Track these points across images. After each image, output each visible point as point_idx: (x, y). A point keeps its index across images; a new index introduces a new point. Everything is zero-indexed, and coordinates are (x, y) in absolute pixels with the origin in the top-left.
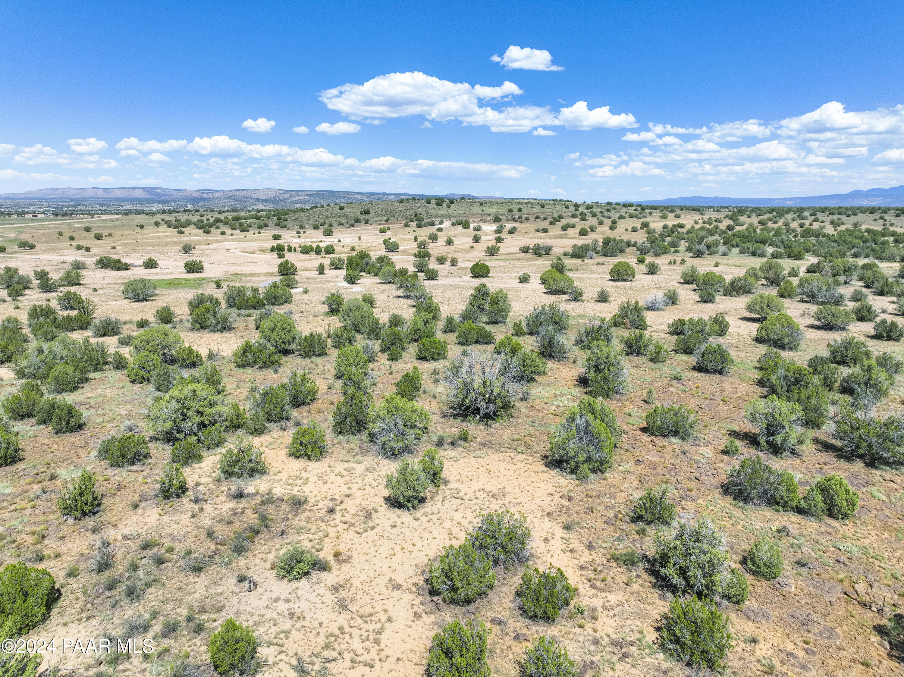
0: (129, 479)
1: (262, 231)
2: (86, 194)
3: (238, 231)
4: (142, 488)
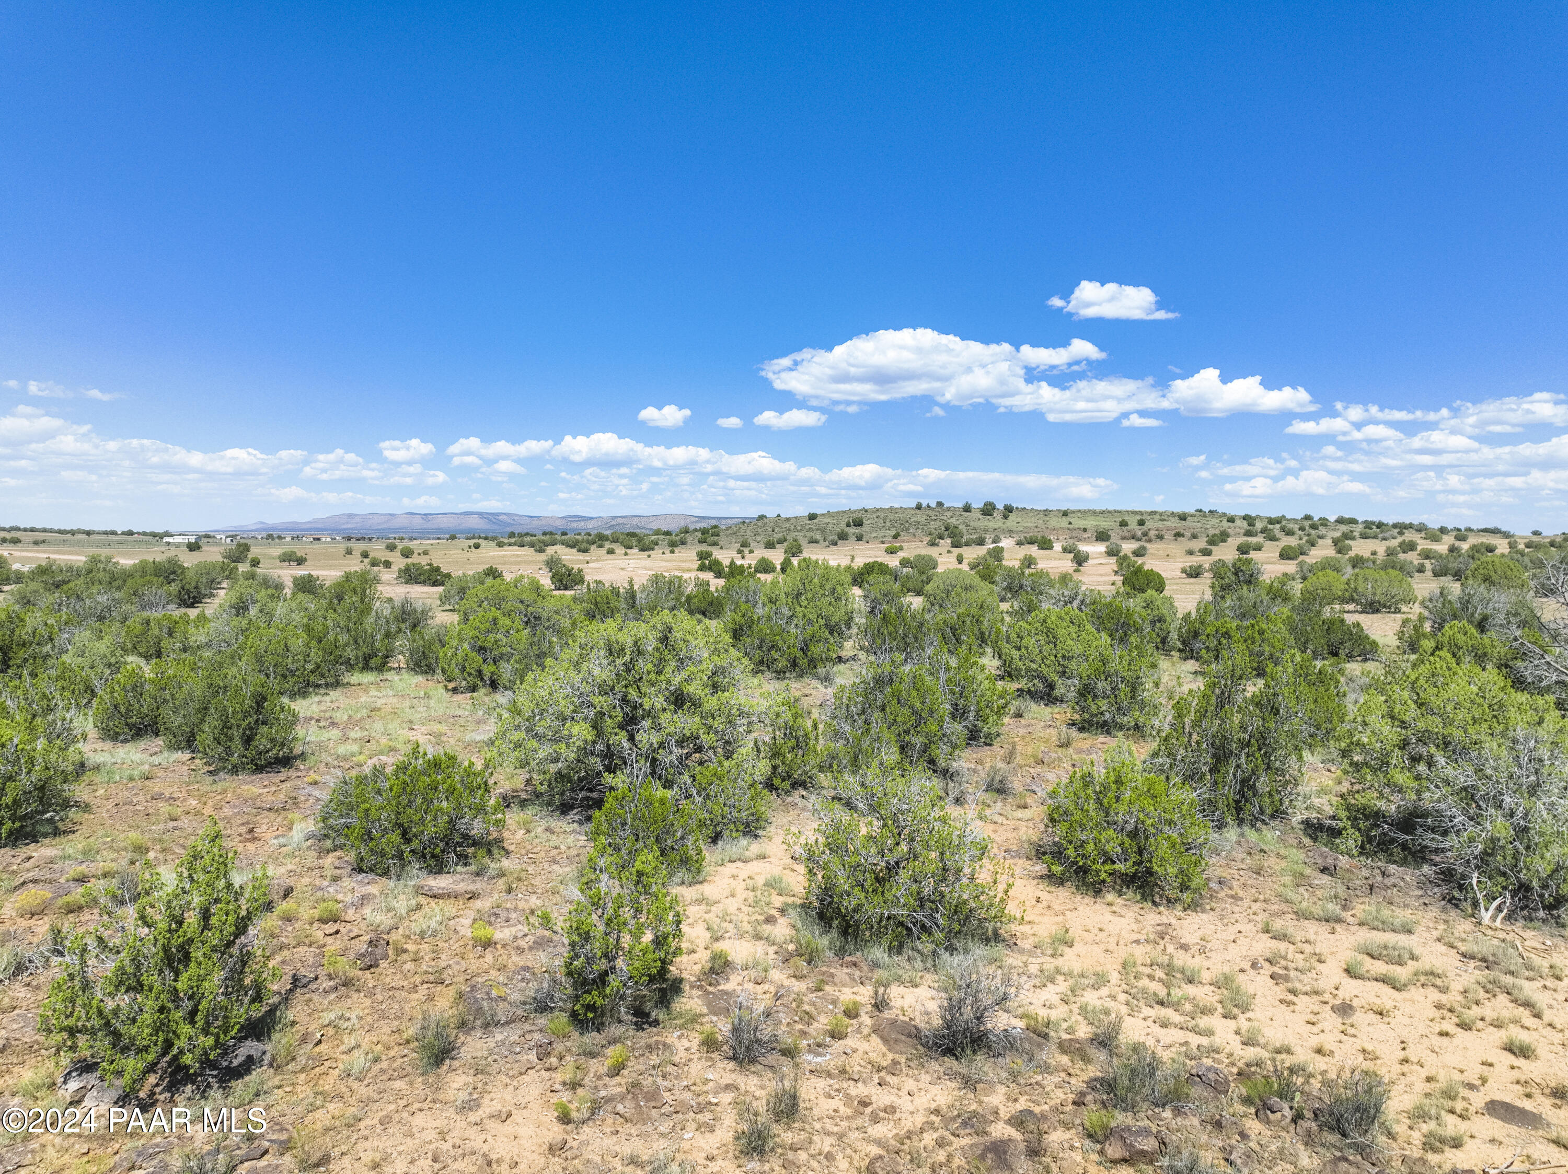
0: (419, 923)
1: (676, 550)
2: (396, 523)
3: (635, 551)
4: (474, 965)
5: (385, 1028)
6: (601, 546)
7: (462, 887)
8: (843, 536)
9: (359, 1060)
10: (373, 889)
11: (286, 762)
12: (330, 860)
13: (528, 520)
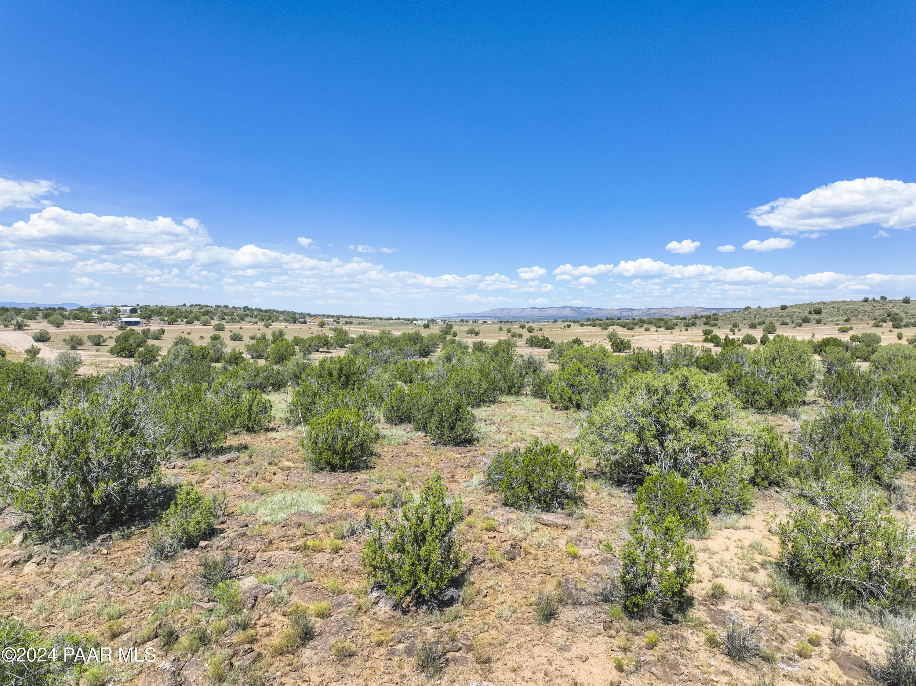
0: (537, 538)
1: (689, 329)
2: (525, 313)
3: (663, 329)
4: (567, 568)
5: (519, 595)
6: (641, 326)
7: (560, 521)
8: (806, 320)
9: (506, 610)
10: (513, 516)
11: (469, 441)
12: (491, 497)
13: (598, 311)
